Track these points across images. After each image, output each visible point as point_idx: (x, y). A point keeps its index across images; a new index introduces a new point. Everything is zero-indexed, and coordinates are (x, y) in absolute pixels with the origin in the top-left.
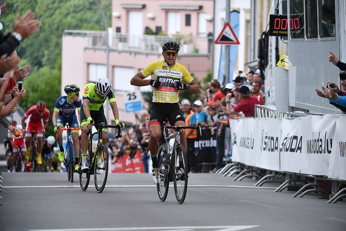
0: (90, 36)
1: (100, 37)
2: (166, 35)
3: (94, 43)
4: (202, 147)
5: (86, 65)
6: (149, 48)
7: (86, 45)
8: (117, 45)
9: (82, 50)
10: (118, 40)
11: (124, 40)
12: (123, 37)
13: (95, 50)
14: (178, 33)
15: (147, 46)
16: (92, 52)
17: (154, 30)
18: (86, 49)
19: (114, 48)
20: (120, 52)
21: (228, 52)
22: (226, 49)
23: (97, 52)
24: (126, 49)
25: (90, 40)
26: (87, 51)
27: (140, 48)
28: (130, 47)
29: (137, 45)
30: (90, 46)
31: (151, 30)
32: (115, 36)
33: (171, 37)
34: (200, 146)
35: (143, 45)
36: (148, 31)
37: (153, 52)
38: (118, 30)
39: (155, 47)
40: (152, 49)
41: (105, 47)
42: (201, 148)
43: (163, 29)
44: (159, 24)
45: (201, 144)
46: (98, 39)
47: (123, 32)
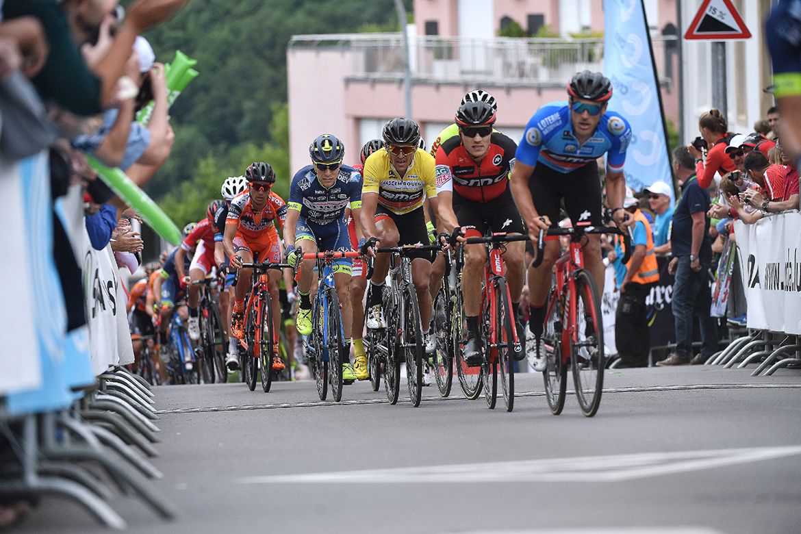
0: (359, 48)
1: (386, 49)
2: (557, 35)
3: (371, 65)
4: (664, 302)
5: (351, 122)
6: (514, 71)
7: (350, 73)
8: (429, 69)
9: (341, 85)
10: (431, 55)
11: (445, 52)
12: (445, 45)
13: (374, 82)
14: (586, 28)
15: (507, 66)
16: (365, 88)
17: (524, 24)
18: (348, 81)
19: (423, 75)
20: (438, 85)
21: (720, 58)
22: (714, 52)
23: (380, 88)
24: (455, 76)
25: (361, 57)
26: (353, 87)
27: (489, 73)
28: (463, 73)
29: (481, 65)
30: (361, 74)
31: (517, 25)
32: (423, 44)
33: (570, 40)
34: (659, 300)
35: (497, 64)
36: (507, 27)
37: (525, 81)
38: (431, 28)
39: (527, 68)
40: (522, 74)
41: (398, 75)
42: (662, 306)
43: (548, 21)
44: (535, 10)
45: (663, 296)
46: (380, 54)
47: (444, 33)
